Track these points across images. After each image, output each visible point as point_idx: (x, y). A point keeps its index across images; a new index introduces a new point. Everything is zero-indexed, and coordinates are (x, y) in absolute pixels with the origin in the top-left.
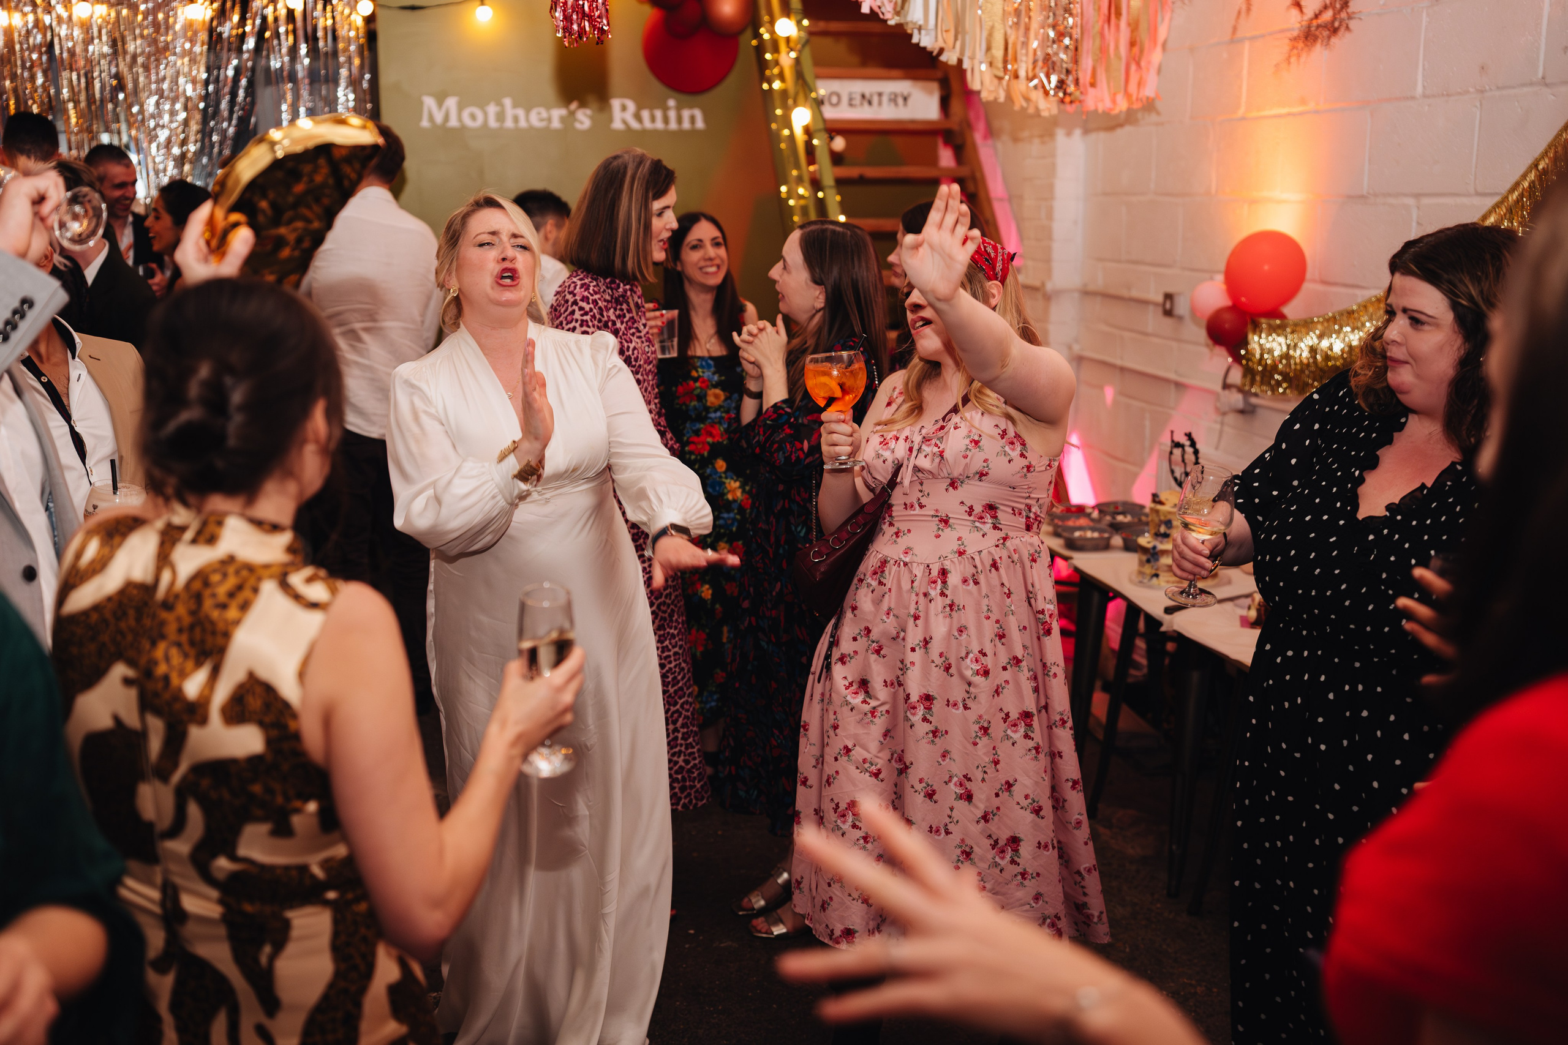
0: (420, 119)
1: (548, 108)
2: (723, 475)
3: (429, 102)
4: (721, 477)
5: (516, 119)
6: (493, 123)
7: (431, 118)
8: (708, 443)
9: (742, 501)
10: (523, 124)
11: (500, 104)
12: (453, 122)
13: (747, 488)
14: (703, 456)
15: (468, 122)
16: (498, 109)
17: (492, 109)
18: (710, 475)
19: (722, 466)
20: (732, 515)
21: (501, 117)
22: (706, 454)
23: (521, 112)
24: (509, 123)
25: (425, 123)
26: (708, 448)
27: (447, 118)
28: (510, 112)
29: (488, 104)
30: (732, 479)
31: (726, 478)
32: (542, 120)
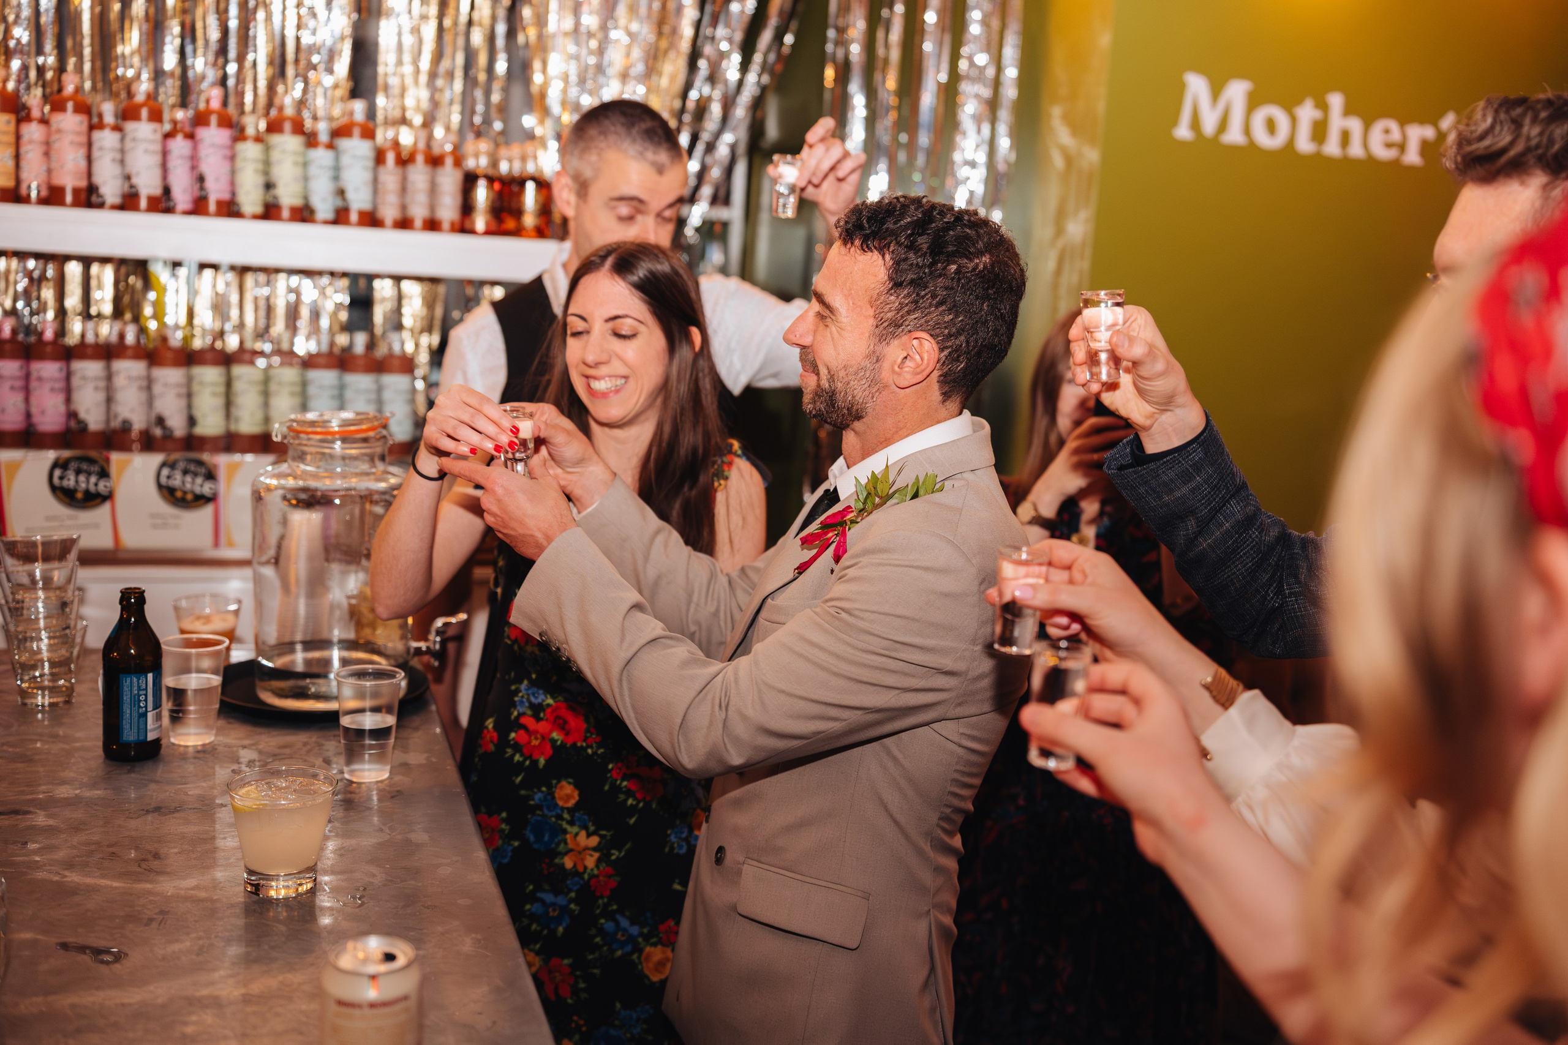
0: (1175, 122)
1: (1404, 122)
2: (566, 816)
3: (1197, 85)
4: (560, 817)
5: (1345, 138)
6: (1304, 144)
7: (1196, 124)
8: (554, 741)
9: (592, 877)
10: (1356, 150)
11: (1323, 106)
12: (1234, 136)
13: (615, 854)
14: (535, 763)
15: (1263, 139)
16: (1317, 114)
17: (1307, 113)
18: (539, 807)
19: (568, 797)
20: (561, 900)
21: (1319, 131)
22: (542, 761)
23: (1355, 125)
24: (1332, 148)
25: (1183, 132)
26: (549, 751)
27: (1223, 125)
28: (1337, 122)
29: (1299, 102)
30: (586, 828)
31: (571, 823)
32: (1389, 145)
